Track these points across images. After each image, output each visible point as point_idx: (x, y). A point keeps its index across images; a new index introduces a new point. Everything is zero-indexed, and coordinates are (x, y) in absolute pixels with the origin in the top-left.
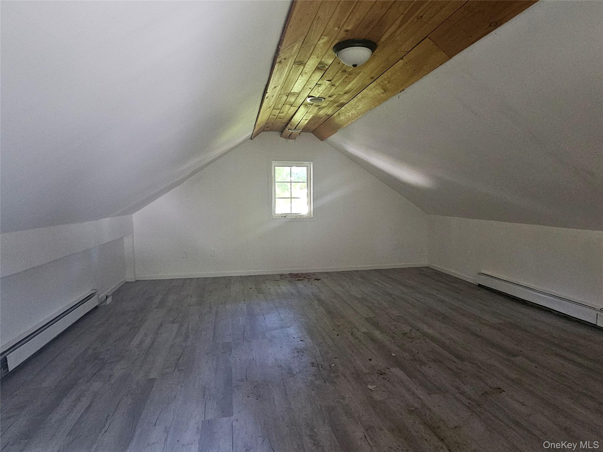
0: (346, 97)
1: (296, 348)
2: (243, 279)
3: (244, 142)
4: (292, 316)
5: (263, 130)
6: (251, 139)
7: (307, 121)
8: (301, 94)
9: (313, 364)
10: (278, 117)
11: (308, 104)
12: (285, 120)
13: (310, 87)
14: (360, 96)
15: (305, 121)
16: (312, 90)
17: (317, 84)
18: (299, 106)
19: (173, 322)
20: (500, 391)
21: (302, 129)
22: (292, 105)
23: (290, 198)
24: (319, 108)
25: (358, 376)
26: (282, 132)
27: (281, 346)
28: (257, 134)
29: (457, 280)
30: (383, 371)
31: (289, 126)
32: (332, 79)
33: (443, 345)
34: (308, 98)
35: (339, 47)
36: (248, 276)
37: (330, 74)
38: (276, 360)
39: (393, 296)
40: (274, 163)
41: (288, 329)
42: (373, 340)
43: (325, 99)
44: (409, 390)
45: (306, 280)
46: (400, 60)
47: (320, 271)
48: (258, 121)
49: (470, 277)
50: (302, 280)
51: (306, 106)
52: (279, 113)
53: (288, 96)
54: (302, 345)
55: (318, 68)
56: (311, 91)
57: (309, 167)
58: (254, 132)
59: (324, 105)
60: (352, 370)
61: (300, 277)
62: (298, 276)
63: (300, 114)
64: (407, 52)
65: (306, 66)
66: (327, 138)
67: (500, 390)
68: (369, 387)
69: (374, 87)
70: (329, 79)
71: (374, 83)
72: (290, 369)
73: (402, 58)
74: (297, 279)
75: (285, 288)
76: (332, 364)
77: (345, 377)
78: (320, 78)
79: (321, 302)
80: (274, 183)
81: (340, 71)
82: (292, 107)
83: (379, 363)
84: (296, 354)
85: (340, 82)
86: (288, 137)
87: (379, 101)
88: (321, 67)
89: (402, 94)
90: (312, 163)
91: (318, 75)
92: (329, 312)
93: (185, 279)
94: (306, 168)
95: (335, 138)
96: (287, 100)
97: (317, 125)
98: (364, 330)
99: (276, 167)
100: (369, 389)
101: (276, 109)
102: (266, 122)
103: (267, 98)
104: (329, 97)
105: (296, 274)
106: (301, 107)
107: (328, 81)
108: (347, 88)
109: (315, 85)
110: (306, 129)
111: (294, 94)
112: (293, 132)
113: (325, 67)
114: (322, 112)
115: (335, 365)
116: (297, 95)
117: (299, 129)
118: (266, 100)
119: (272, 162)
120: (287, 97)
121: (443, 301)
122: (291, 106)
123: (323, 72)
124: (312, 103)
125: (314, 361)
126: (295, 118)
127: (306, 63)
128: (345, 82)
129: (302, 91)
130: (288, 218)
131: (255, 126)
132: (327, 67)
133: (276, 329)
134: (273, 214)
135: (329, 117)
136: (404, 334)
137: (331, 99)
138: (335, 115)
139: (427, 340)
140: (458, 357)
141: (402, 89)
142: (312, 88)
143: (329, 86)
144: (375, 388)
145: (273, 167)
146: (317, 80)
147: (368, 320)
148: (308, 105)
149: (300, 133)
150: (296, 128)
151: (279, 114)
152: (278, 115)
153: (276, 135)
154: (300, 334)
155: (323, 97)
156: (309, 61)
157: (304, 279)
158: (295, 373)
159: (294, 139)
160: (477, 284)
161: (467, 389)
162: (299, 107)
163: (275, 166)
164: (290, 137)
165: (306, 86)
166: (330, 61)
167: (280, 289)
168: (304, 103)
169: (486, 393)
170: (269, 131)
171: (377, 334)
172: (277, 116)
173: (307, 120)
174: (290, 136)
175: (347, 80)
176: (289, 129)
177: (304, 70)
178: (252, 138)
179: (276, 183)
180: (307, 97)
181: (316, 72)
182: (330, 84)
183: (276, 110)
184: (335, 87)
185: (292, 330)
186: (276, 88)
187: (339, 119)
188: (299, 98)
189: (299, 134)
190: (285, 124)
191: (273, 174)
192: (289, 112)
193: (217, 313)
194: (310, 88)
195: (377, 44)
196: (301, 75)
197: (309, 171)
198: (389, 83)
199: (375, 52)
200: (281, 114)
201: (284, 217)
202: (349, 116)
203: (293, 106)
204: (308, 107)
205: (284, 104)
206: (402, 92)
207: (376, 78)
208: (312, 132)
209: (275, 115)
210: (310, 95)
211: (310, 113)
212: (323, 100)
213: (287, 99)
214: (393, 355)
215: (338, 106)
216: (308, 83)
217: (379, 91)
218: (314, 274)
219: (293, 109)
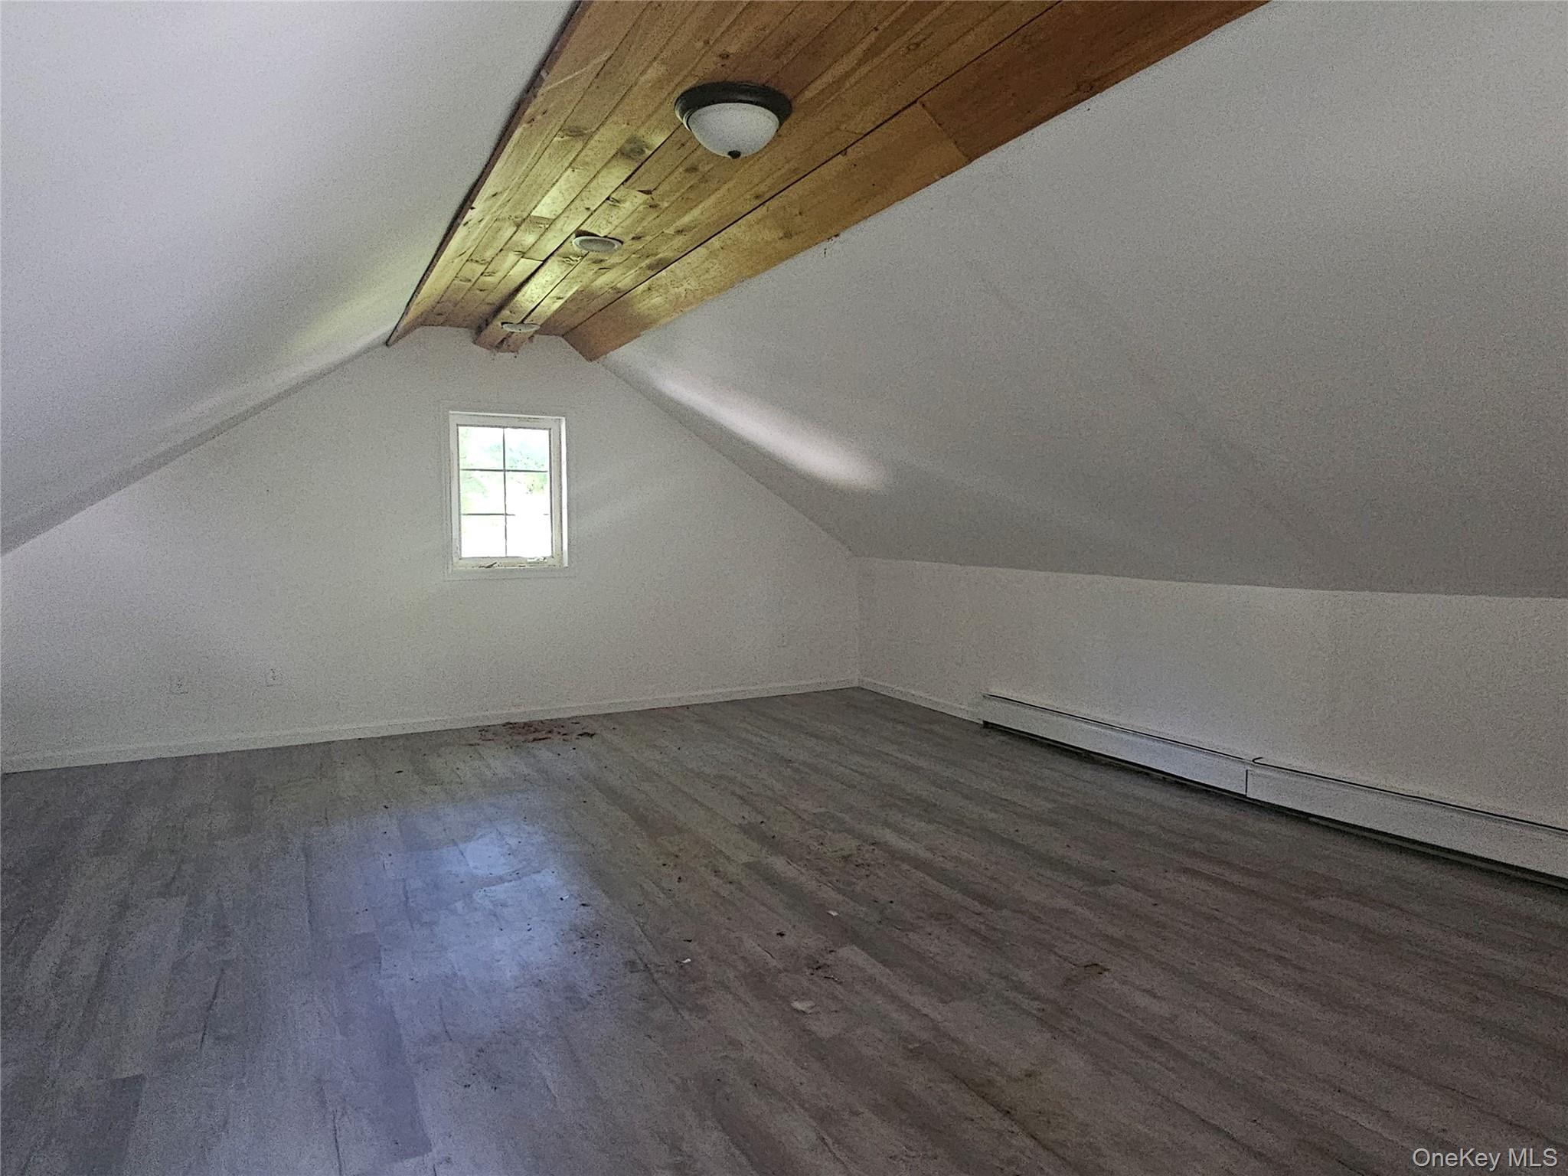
0: (679, 241)
1: (574, 928)
2: (371, 748)
3: (368, 350)
4: (539, 839)
5: (424, 324)
6: (386, 343)
7: (561, 302)
8: (559, 224)
9: (631, 965)
10: (476, 285)
11: (571, 254)
12: (495, 298)
13: (588, 207)
14: (715, 242)
15: (554, 302)
16: (592, 214)
17: (608, 199)
18: (543, 259)
19: (166, 893)
20: (1099, 970)
21: (540, 324)
22: (524, 253)
23: (502, 514)
24: (600, 269)
25: (759, 981)
26: (479, 330)
27: (529, 927)
28: (407, 331)
29: (935, 716)
30: (822, 961)
31: (506, 312)
32: (655, 189)
33: (942, 876)
34: (577, 237)
35: (696, 99)
36: (383, 738)
37: (649, 177)
38: (524, 967)
39: (796, 765)
40: (455, 416)
41: (538, 877)
42: (772, 880)
43: (622, 243)
44: (894, 998)
45: (557, 739)
46: (838, 154)
47: (591, 712)
48: (422, 291)
49: (965, 707)
50: (544, 739)
51: (565, 260)
52: (482, 274)
53: (518, 226)
54: (587, 917)
55: (623, 154)
56: (588, 217)
57: (555, 428)
58: (402, 325)
59: (614, 259)
60: (741, 967)
61: (536, 731)
62: (532, 729)
63: (544, 282)
64: (862, 136)
65: (592, 143)
66: (606, 353)
67: (1096, 968)
68: (798, 1005)
69: (759, 221)
70: (646, 188)
71: (762, 211)
72: (571, 988)
73: (844, 152)
74: (531, 738)
75: (499, 762)
76: (684, 960)
77: (727, 988)
78: (623, 183)
79: (612, 794)
80: (456, 475)
81: (681, 170)
82: (522, 260)
83: (805, 939)
84: (579, 944)
85: (674, 198)
86: (496, 343)
87: (767, 259)
88: (632, 152)
89: (835, 245)
90: (564, 418)
91: (619, 173)
92: (641, 820)
93: (179, 760)
94: (547, 432)
95: (629, 354)
96: (513, 238)
97: (581, 316)
98: (744, 858)
99: (460, 428)
100: (797, 1011)
101: (477, 261)
102: (439, 298)
103: (465, 225)
104: (633, 238)
105: (525, 724)
106: (549, 261)
107: (640, 193)
108: (686, 219)
109: (604, 202)
110: (550, 327)
111: (539, 220)
112: (513, 333)
113: (643, 152)
114: (604, 280)
115: (693, 961)
116: (547, 226)
117: (529, 325)
118: (461, 232)
119: (451, 412)
120: (515, 229)
121: (915, 769)
122: (522, 257)
123: (637, 165)
124: (584, 252)
125: (631, 955)
126: (529, 292)
127: (591, 137)
128: (687, 202)
129: (564, 215)
130: (497, 572)
131: (408, 304)
132: (648, 152)
133: (501, 880)
134: (455, 559)
135: (620, 295)
136: (846, 858)
137: (638, 245)
138: (639, 292)
139: (905, 867)
140: (983, 899)
141: (833, 232)
142: (593, 209)
143: (641, 208)
144: (812, 1007)
145: (453, 427)
146: (612, 187)
147: (747, 830)
148: (571, 257)
149: (532, 336)
150: (525, 322)
151: (483, 278)
152: (478, 278)
153: (464, 336)
154: (576, 887)
155: (619, 239)
156: (602, 130)
157: (550, 735)
158: (585, 996)
159: (512, 352)
160: (982, 723)
161: (1026, 976)
162: (545, 261)
163: (457, 425)
164: (502, 344)
165: (576, 201)
166: (657, 140)
167: (488, 767)
168: (561, 250)
169: (1068, 980)
170: (442, 325)
171: (779, 864)
172: (476, 281)
173: (562, 298)
174: (502, 341)
175: (692, 196)
176: (503, 324)
177: (583, 154)
178: (391, 341)
179: (461, 472)
180: (574, 235)
181: (614, 162)
182: (645, 203)
183: (476, 265)
184: (657, 211)
185: (549, 879)
186: (498, 196)
187: (649, 302)
188: (550, 235)
189: (529, 338)
190: (493, 307)
191: (453, 446)
192: (511, 273)
193: (307, 853)
194: (588, 209)
195: (794, 104)
196: (570, 170)
197: (555, 442)
198: (800, 213)
199: (786, 124)
200: (488, 279)
201: (488, 567)
202: (678, 296)
203: (526, 256)
204: (572, 262)
205: (501, 250)
206: (833, 238)
207: (767, 197)
208: (563, 336)
209: (470, 280)
210: (584, 229)
211: (573, 281)
212: (617, 245)
213: (515, 233)
214: (834, 914)
215: (650, 267)
216: (583, 194)
217: (770, 235)
218: (576, 721)
219: (526, 266)
